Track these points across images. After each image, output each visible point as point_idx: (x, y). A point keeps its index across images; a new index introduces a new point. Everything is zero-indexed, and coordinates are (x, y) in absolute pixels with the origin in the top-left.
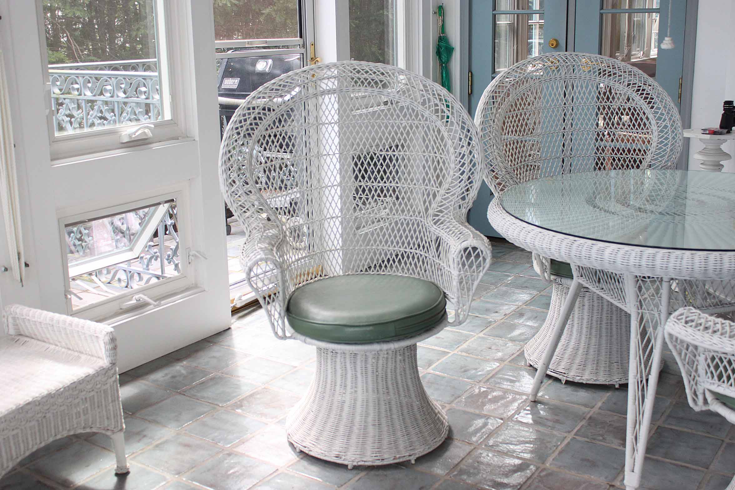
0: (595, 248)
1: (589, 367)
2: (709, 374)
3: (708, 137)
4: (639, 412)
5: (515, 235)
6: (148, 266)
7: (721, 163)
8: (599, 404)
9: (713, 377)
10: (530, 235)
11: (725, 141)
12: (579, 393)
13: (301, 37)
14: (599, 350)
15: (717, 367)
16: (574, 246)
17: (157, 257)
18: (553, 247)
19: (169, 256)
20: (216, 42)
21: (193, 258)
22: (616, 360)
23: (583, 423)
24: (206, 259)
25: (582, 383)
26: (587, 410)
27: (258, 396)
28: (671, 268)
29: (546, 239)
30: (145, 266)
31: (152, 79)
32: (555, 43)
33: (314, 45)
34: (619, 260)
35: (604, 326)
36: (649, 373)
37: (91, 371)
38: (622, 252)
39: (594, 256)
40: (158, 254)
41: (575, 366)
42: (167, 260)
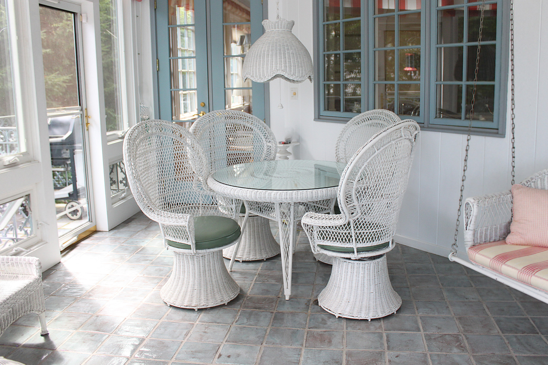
0: (267, 193)
1: (252, 253)
2: (319, 238)
3: (282, 145)
4: (287, 262)
5: (228, 192)
6: (6, 234)
7: (288, 157)
8: (260, 268)
9: (320, 239)
10: (236, 191)
11: (289, 147)
12: (249, 265)
13: (80, 105)
14: (255, 245)
15: (322, 234)
16: (258, 193)
17: (13, 228)
18: (248, 195)
19: (21, 227)
20: (48, 109)
21: (40, 225)
22: (262, 248)
23: (256, 276)
24: (49, 225)
25: (250, 261)
26: (256, 271)
27: (96, 290)
28: (299, 198)
29: (244, 192)
30: (4, 235)
31: (8, 131)
32: (203, 104)
33: (86, 109)
34: (278, 197)
35: (256, 233)
36: (289, 245)
37: (32, 281)
38: (279, 193)
39: (267, 196)
40: (13, 227)
41: (245, 254)
42: (20, 229)
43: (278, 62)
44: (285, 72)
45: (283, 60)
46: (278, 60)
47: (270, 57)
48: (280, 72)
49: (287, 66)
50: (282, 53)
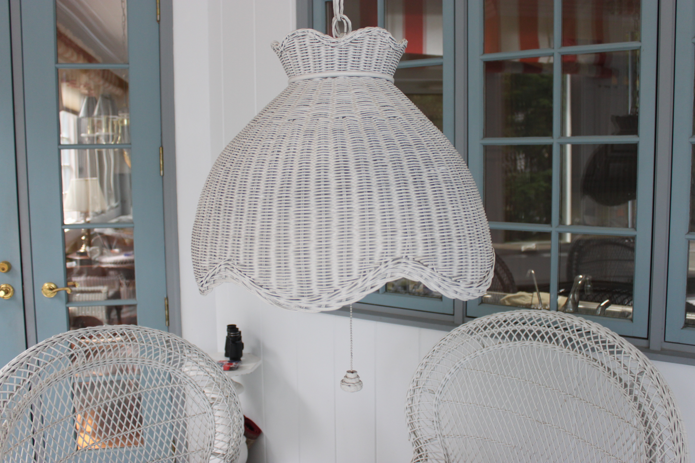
32: (6, 267)
43: (398, 225)
44: (428, 270)
45: (416, 212)
46: (397, 214)
47: (355, 197)
48: (407, 270)
49: (438, 241)
50: (411, 180)
